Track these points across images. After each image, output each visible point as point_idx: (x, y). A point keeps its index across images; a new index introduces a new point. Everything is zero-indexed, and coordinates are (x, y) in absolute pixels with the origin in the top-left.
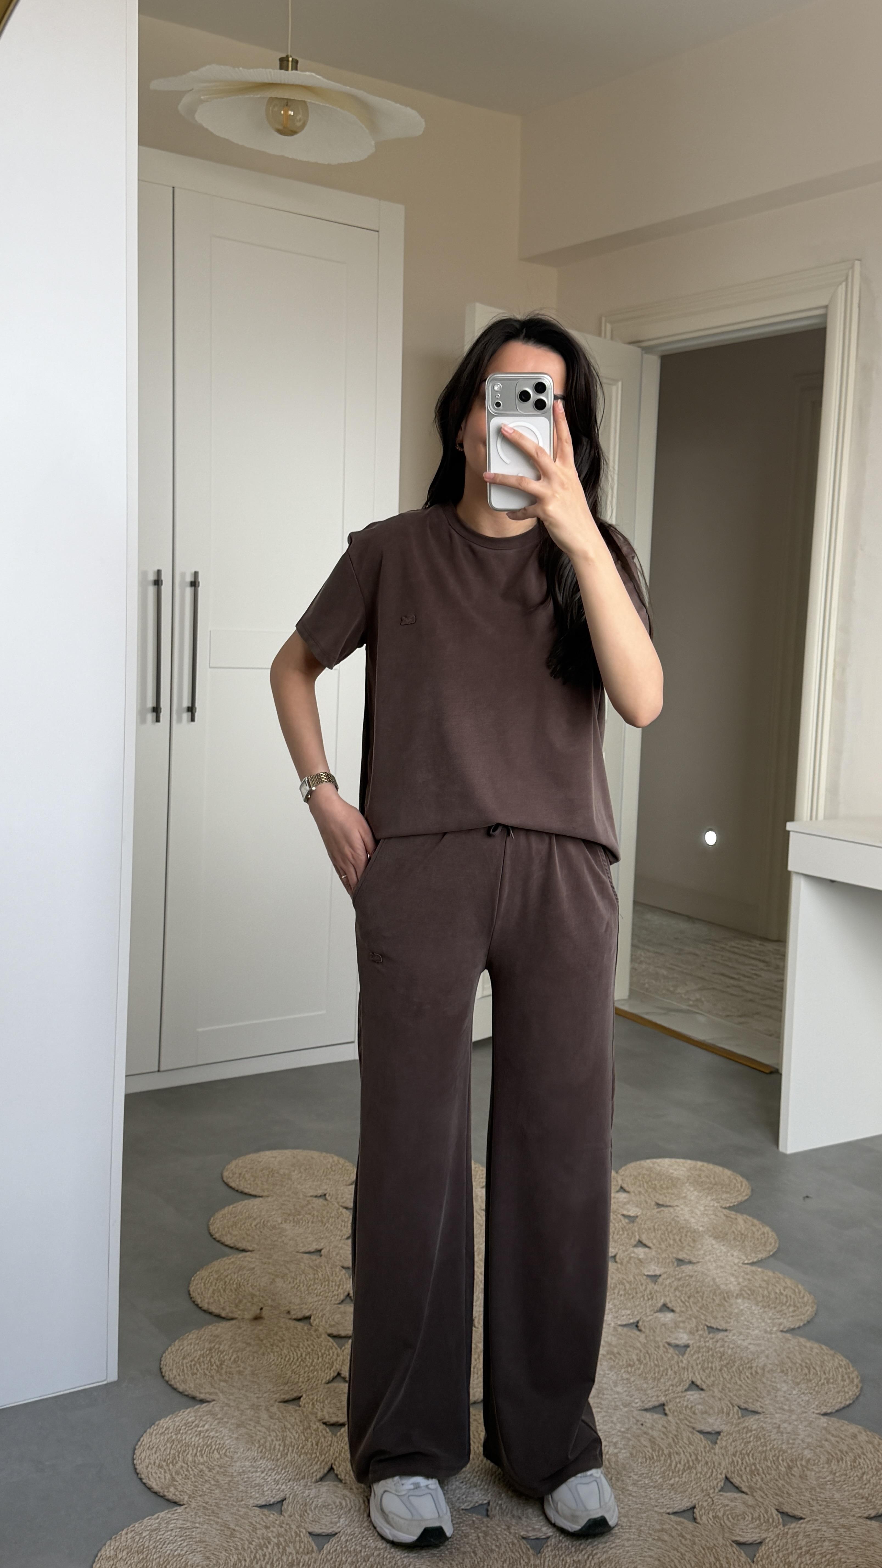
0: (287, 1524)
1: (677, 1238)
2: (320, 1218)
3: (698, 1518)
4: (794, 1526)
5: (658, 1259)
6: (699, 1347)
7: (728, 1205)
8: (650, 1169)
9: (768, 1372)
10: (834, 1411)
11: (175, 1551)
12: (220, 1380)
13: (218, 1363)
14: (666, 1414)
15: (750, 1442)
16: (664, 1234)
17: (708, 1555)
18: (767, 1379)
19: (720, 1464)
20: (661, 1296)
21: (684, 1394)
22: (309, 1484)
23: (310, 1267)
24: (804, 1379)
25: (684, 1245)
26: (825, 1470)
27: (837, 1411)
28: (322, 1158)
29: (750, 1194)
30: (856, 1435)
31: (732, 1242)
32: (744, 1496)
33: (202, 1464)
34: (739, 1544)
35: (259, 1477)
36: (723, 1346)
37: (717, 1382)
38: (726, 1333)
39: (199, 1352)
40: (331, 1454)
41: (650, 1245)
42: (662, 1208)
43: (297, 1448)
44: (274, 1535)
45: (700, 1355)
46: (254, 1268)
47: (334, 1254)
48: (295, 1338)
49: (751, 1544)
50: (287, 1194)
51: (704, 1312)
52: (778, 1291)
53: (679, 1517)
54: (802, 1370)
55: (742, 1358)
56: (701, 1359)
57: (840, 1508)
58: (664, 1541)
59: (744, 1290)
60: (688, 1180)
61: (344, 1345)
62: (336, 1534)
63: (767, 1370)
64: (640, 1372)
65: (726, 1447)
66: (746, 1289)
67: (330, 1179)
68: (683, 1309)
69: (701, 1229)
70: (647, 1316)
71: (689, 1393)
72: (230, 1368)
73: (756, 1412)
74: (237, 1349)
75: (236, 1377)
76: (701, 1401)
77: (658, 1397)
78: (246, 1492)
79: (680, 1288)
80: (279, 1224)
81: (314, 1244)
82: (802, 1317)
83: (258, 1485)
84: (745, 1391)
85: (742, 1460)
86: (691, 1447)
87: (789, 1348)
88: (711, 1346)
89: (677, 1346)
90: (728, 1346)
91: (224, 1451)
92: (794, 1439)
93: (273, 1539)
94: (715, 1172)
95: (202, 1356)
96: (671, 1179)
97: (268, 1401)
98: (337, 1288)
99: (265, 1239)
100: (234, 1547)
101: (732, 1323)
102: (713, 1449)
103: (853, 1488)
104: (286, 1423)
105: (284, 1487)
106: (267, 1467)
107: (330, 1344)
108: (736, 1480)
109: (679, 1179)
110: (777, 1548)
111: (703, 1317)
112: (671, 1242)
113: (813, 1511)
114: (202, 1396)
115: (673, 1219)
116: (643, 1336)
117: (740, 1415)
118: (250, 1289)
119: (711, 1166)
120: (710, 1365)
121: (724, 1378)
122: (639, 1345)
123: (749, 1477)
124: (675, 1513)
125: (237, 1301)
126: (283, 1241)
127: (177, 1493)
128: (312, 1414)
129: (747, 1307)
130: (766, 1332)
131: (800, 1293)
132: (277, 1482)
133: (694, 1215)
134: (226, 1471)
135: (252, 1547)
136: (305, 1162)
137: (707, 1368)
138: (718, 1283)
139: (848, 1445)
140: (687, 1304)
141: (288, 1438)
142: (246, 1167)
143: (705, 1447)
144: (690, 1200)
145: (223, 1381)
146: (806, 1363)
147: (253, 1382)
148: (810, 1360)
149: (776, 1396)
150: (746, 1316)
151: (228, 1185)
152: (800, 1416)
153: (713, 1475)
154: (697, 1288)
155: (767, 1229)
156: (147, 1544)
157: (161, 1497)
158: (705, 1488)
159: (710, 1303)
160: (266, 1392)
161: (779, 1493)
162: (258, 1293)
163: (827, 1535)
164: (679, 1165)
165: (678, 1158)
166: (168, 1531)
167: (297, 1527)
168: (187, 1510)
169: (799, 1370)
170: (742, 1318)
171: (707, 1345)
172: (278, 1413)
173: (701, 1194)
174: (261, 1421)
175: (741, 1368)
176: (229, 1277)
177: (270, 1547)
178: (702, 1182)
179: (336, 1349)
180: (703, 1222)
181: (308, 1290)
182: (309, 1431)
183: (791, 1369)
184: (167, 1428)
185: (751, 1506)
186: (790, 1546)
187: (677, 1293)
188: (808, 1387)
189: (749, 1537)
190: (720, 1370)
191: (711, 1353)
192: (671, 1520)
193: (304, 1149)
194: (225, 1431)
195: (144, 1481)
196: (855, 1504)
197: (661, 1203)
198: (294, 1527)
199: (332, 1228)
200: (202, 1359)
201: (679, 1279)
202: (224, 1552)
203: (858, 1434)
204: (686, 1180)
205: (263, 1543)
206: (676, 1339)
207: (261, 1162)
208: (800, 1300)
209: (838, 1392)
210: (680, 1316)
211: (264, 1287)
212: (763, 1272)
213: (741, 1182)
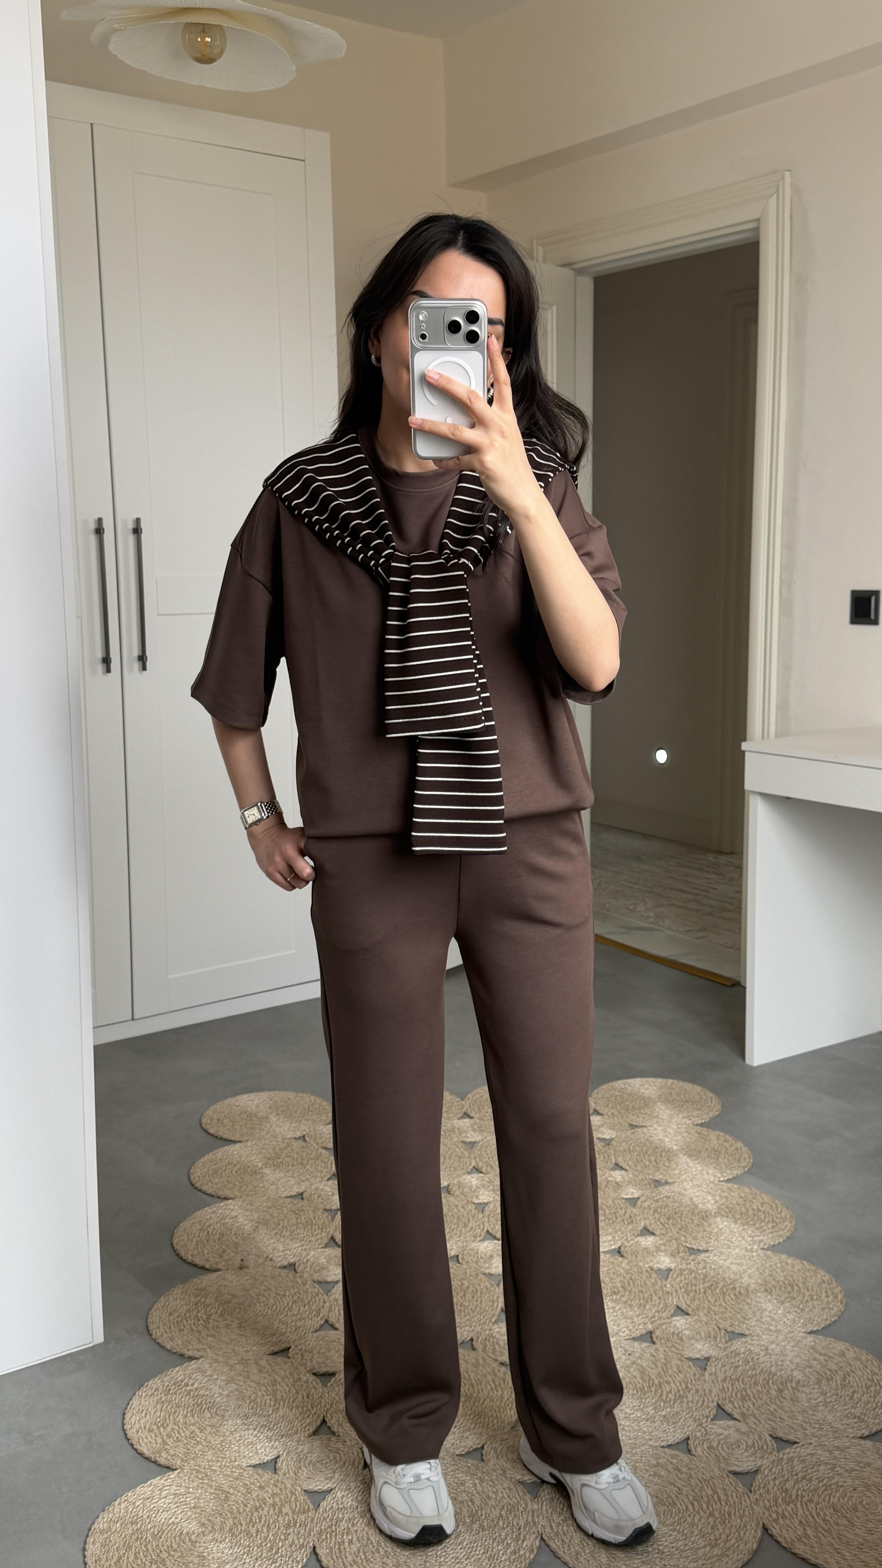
0: (282, 1482)
1: (653, 1159)
2: (299, 1161)
3: (693, 1450)
4: (790, 1451)
5: (635, 1181)
6: (681, 1270)
7: (700, 1122)
8: (622, 1090)
9: (752, 1291)
10: (820, 1328)
11: (170, 1519)
12: (208, 1335)
13: (204, 1317)
14: (654, 1343)
15: (739, 1366)
16: (640, 1155)
17: (705, 1487)
18: (751, 1300)
19: (710, 1391)
20: (640, 1219)
21: (669, 1321)
22: (302, 1439)
23: (293, 1211)
24: (788, 1297)
25: (659, 1166)
26: (816, 1390)
27: (823, 1328)
28: (298, 1099)
29: (720, 1109)
30: (844, 1352)
31: (707, 1160)
32: (736, 1422)
33: (193, 1425)
34: (735, 1473)
35: (252, 1435)
36: (705, 1268)
37: (702, 1306)
38: (707, 1254)
39: (185, 1307)
40: (323, 1405)
41: (627, 1168)
42: (636, 1129)
43: (288, 1402)
44: (269, 1495)
45: (683, 1278)
46: (236, 1217)
47: (316, 1196)
48: (281, 1287)
49: (747, 1473)
50: (266, 1137)
51: (684, 1234)
52: (756, 1208)
53: (674, 1450)
54: (785, 1288)
55: (724, 1279)
56: (684, 1282)
57: (833, 1429)
58: (660, 1476)
59: (722, 1209)
60: (659, 1098)
61: (330, 1291)
62: (332, 1490)
63: (750, 1290)
64: (624, 1299)
65: (716, 1374)
66: (723, 1207)
67: (308, 1120)
68: (663, 1232)
69: (675, 1147)
70: (628, 1242)
71: (675, 1318)
72: (217, 1321)
73: (743, 1335)
74: (223, 1302)
75: (223, 1331)
76: (687, 1326)
77: (645, 1324)
78: (239, 1452)
79: (659, 1210)
80: (259, 1169)
81: (296, 1187)
82: (781, 1233)
83: (252, 1443)
84: (730, 1313)
85: (732, 1385)
86: (680, 1375)
87: (771, 1266)
88: (693, 1268)
89: (659, 1270)
90: (710, 1267)
91: (214, 1410)
92: (782, 1361)
93: (268, 1500)
94: (685, 1089)
95: (188, 1311)
96: (643, 1099)
97: (257, 1355)
98: (320, 1231)
99: (246, 1185)
100: (229, 1511)
101: (713, 1243)
102: (703, 1375)
103: (845, 1407)
104: (276, 1377)
105: (277, 1444)
106: (259, 1423)
107: (316, 1290)
108: (728, 1407)
109: (650, 1098)
110: (773, 1476)
111: (683, 1239)
112: (647, 1163)
113: (806, 1434)
114: (190, 1353)
115: (647, 1140)
116: (626, 1261)
117: (727, 1338)
118: (234, 1238)
119: (681, 1083)
120: (694, 1288)
121: (709, 1302)
122: (622, 1271)
123: (740, 1403)
124: (669, 1446)
125: (221, 1252)
126: (264, 1187)
127: (169, 1457)
128: (301, 1365)
129: (726, 1226)
130: (747, 1250)
131: (777, 1208)
132: (269, 1439)
133: (667, 1134)
134: (218, 1431)
135: (248, 1510)
136: (282, 1104)
137: (691, 1291)
138: (696, 1203)
139: (837, 1364)
140: (667, 1226)
141: (278, 1392)
142: (224, 1113)
143: (695, 1375)
144: (663, 1119)
145: (210, 1336)
146: (789, 1281)
147: (242, 1335)
148: (792, 1277)
149: (761, 1317)
150: (726, 1235)
151: (206, 1131)
152: (788, 1336)
153: (705, 1404)
154: (675, 1209)
155: (739, 1144)
156: (140, 1514)
157: (153, 1462)
158: (697, 1417)
159: (689, 1223)
160: (254, 1345)
161: (771, 1417)
162: (241, 1242)
163: (822, 1459)
164: (650, 1085)
165: (649, 1077)
166: (161, 1499)
167: (292, 1485)
168: (181, 1475)
169: (783, 1289)
170: (723, 1238)
171: (689, 1267)
172: (267, 1366)
173: (673, 1112)
174: (251, 1375)
175: (725, 1290)
176: (212, 1227)
177: (266, 1509)
178: (673, 1100)
179: (322, 1295)
180: (677, 1141)
181: (291, 1235)
182: (299, 1383)
183: (774, 1287)
184: (157, 1389)
185: (744, 1433)
186: (786, 1472)
187: (656, 1215)
188: (793, 1305)
189: (745, 1466)
190: (705, 1293)
191: (693, 1275)
192: (666, 1454)
193: (280, 1090)
194: (216, 1389)
195: (135, 1447)
196: (848, 1425)
197: (634, 1124)
198: (289, 1486)
199: (312, 1170)
200: (188, 1315)
201: (657, 1201)
202: (219, 1518)
203: (846, 1351)
204: (657, 1100)
205: (258, 1504)
206: (658, 1263)
207: (237, 1106)
208: (778, 1215)
209: (823, 1309)
210: (660, 1239)
211: (249, 1235)
212: (739, 1189)
213: (711, 1098)
